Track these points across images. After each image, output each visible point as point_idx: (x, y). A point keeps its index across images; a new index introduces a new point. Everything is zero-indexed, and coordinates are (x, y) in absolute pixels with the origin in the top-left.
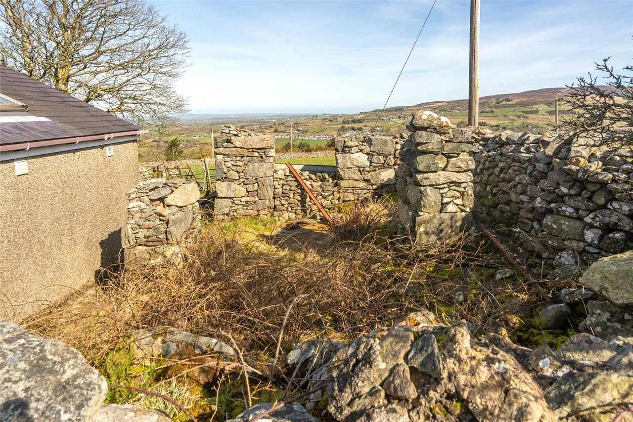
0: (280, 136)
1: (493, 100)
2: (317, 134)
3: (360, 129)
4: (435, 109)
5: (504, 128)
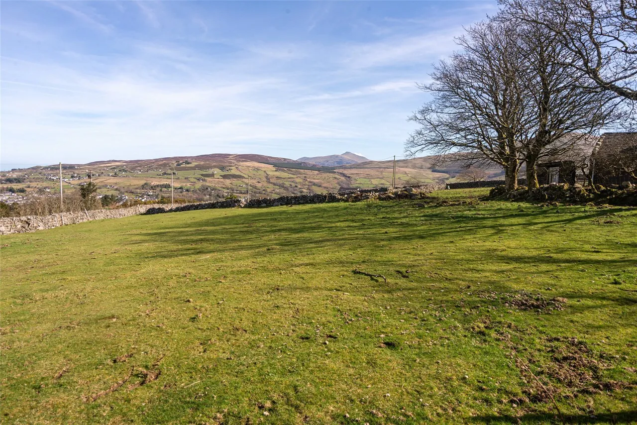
1: (174, 162)
5: (187, 190)
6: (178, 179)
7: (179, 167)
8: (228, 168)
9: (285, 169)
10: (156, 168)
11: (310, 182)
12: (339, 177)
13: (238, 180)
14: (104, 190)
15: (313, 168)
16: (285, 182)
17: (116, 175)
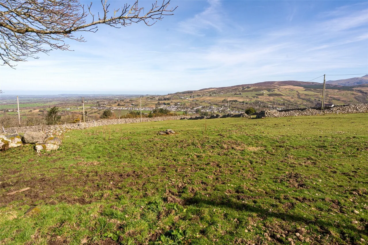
0: (121, 108)
1: (241, 88)
2: (144, 107)
3: (169, 104)
4: (210, 92)
5: (247, 103)
6: (242, 97)
7: (243, 91)
8: (273, 90)
9: (312, 89)
10: (231, 91)
11: (331, 97)
12: (357, 93)
13: (279, 97)
14: (203, 103)
15: (335, 87)
16: (311, 98)
17: (210, 96)
